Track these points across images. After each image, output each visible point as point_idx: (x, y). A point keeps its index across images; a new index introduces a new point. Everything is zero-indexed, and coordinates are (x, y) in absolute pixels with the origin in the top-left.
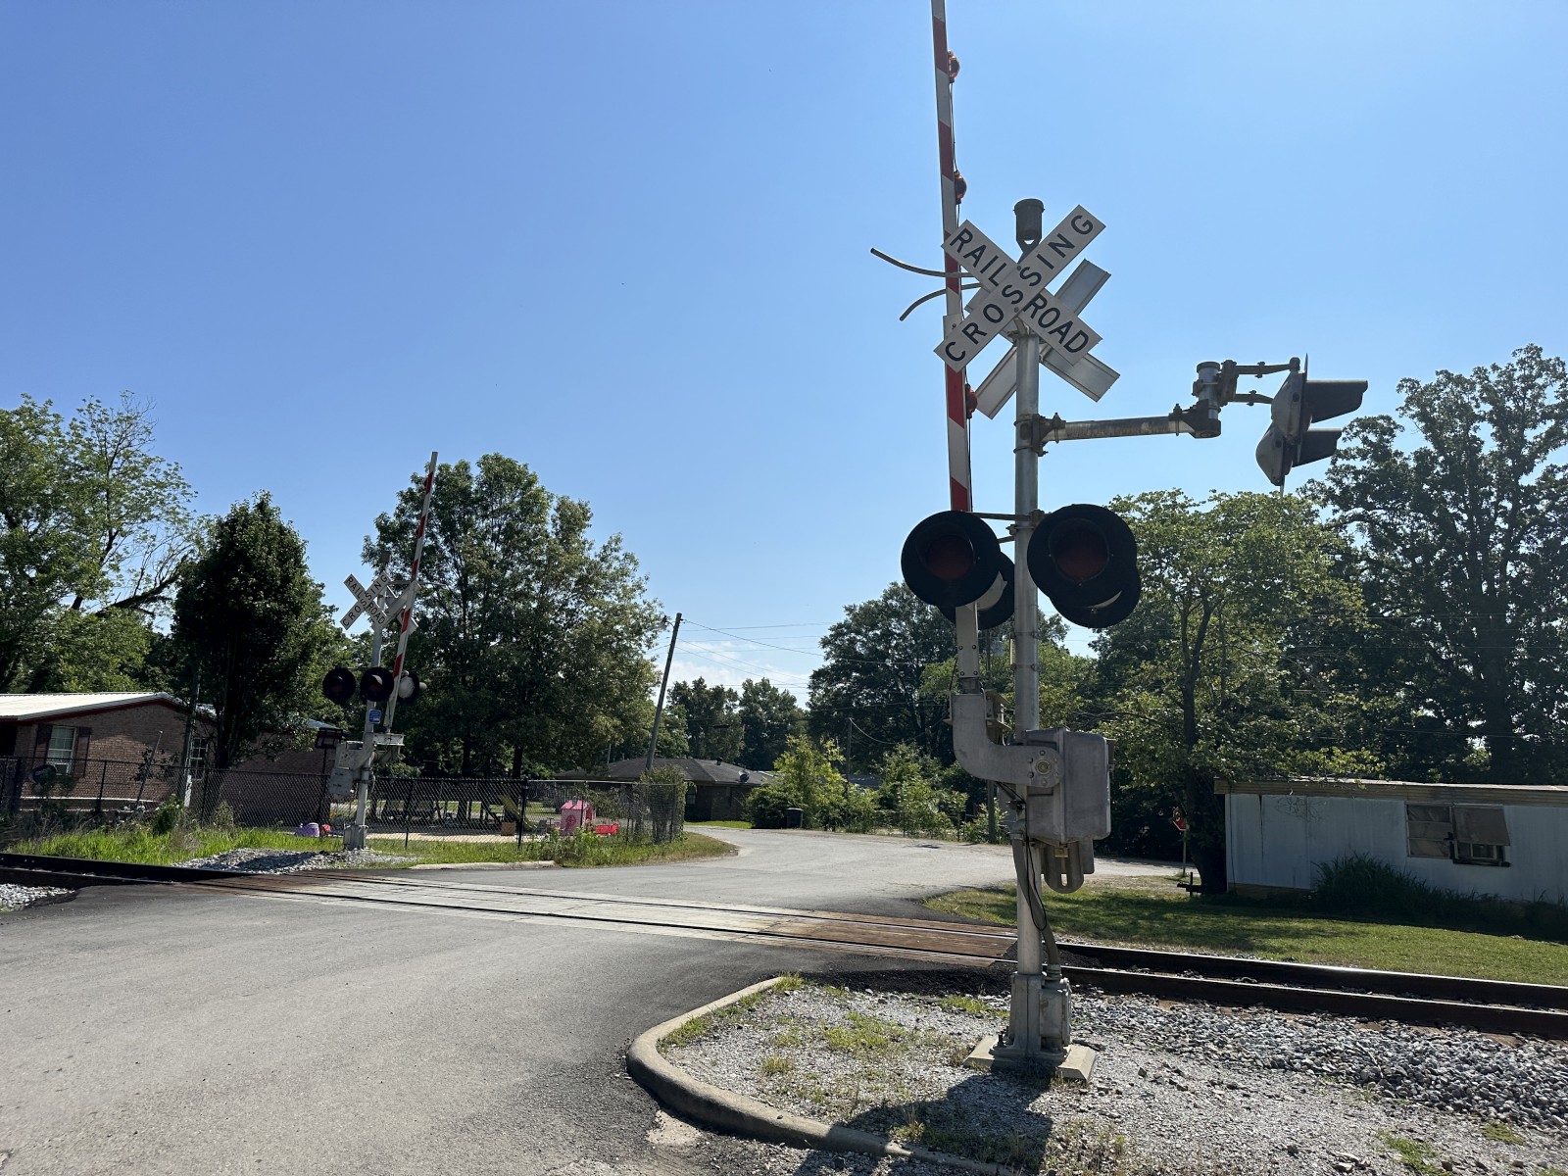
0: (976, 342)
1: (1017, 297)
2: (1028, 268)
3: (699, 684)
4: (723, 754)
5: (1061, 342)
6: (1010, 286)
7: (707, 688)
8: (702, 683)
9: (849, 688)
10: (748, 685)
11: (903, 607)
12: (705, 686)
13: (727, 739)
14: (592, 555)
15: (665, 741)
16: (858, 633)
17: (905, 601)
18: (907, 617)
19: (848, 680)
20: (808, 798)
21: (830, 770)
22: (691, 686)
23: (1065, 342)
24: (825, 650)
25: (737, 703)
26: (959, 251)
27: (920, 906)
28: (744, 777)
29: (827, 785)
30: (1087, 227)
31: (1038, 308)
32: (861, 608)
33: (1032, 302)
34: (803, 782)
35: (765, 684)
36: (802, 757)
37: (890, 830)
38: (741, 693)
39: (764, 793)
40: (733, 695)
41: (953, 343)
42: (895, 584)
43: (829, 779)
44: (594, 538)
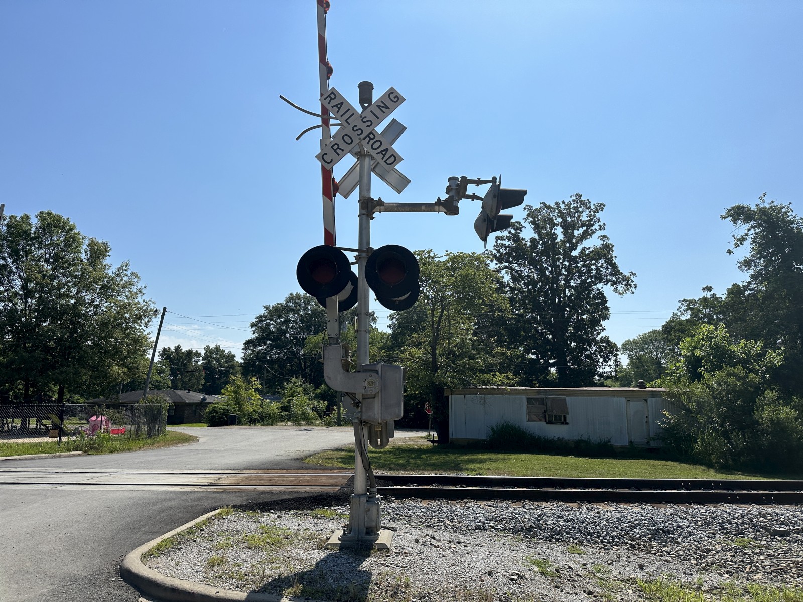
0: (338, 154)
1: (360, 132)
2: (366, 117)
3: (178, 348)
4: (191, 387)
5: (383, 158)
6: (356, 126)
7: (183, 351)
8: (179, 348)
9: (266, 349)
10: (207, 349)
12: (182, 349)
13: (194, 379)
14: (111, 272)
15: (157, 381)
16: (271, 320)
17: (297, 303)
18: (298, 312)
19: (265, 345)
20: (240, 409)
21: (254, 393)
22: (173, 349)
23: (385, 159)
24: (252, 329)
25: (201, 358)
26: (329, 103)
27: (301, 462)
28: (204, 399)
29: (252, 401)
30: (396, 99)
31: (371, 139)
32: (273, 307)
33: (368, 136)
34: (238, 401)
35: (217, 348)
36: (239, 387)
37: (286, 423)
38: (203, 353)
39: (215, 407)
40: (198, 354)
41: (326, 154)
42: (292, 294)
43: (253, 398)
44: (112, 263)
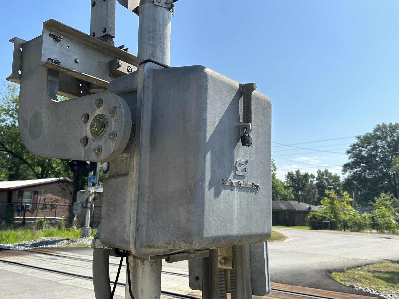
3: (298, 172)
7: (301, 174)
9: (360, 171)
10: (319, 172)
11: (383, 135)
12: (300, 173)
13: (311, 194)
15: (284, 195)
16: (363, 147)
17: (383, 132)
18: (385, 139)
19: (360, 167)
20: (335, 216)
21: (346, 205)
22: (294, 173)
24: (348, 155)
25: (315, 179)
28: (309, 208)
29: (345, 211)
32: (363, 137)
35: (326, 172)
36: (333, 199)
38: (316, 175)
40: (313, 176)
42: (379, 125)
43: (346, 209)
